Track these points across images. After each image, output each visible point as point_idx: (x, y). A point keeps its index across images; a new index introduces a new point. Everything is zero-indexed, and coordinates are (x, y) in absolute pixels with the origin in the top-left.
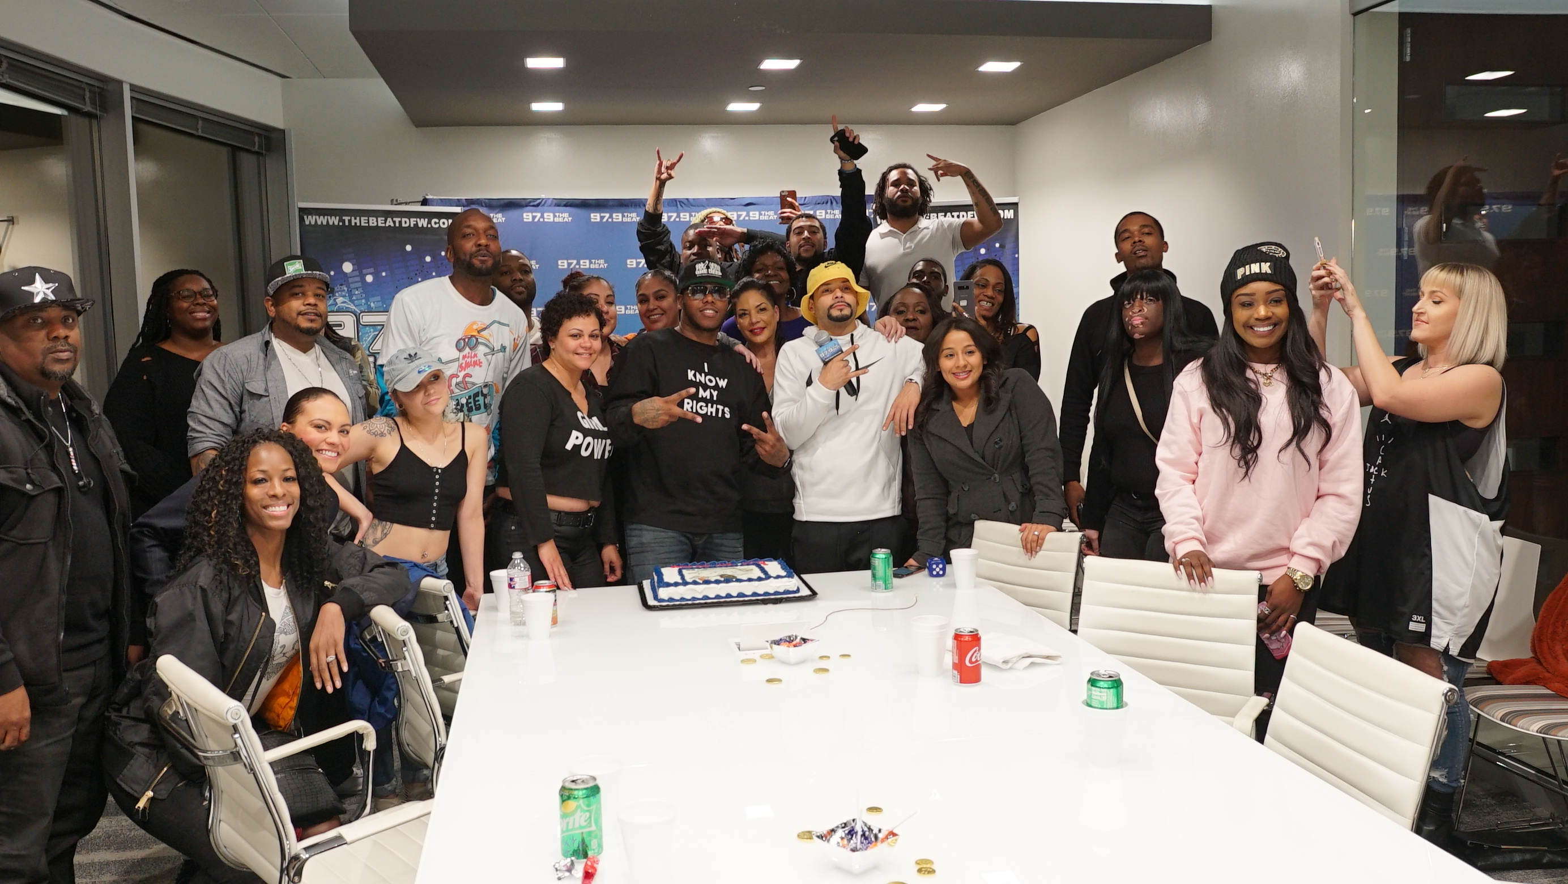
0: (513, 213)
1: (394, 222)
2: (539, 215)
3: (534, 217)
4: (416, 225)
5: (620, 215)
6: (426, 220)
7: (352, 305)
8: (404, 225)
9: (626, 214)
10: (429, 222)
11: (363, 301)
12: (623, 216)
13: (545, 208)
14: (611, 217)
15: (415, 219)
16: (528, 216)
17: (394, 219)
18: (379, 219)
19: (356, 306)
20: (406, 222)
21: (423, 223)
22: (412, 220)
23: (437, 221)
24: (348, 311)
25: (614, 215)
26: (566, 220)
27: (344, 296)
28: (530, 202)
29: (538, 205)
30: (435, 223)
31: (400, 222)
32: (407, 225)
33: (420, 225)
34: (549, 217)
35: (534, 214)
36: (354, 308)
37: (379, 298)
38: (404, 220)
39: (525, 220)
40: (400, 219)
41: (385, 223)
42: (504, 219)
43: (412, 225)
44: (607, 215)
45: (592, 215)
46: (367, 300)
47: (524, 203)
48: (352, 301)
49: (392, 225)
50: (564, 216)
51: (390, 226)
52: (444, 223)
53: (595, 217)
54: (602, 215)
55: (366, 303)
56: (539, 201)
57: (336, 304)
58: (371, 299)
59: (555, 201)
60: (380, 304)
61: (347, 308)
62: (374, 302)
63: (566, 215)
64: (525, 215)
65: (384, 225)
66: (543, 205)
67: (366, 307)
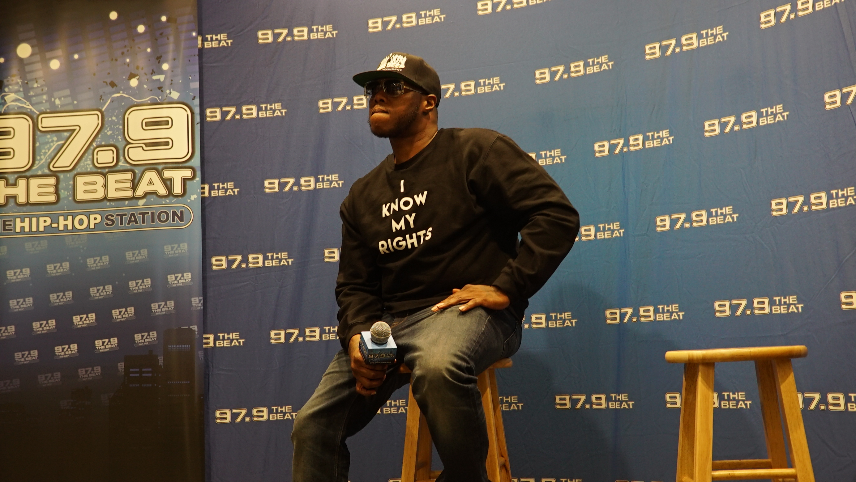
7: (28, 103)
11: (45, 97)
19: (32, 105)
24: (21, 112)
27: (16, 92)
36: (31, 107)
37: (67, 92)
46: (50, 96)
48: (28, 98)
55: (49, 101)
57: (5, 102)
58: (56, 94)
60: (69, 100)
61: (19, 107)
62: (60, 98)
67: (48, 105)
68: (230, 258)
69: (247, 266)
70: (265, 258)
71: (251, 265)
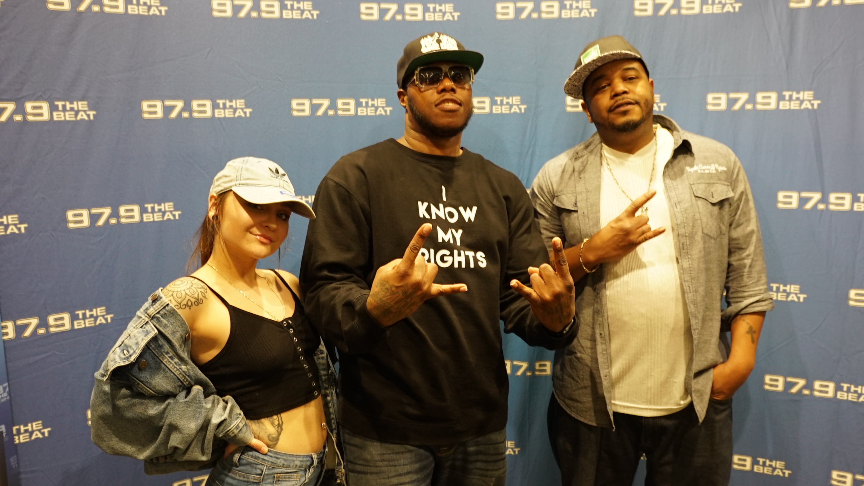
68: (20, 322)
69: (47, 331)
70: (74, 318)
71: (53, 330)
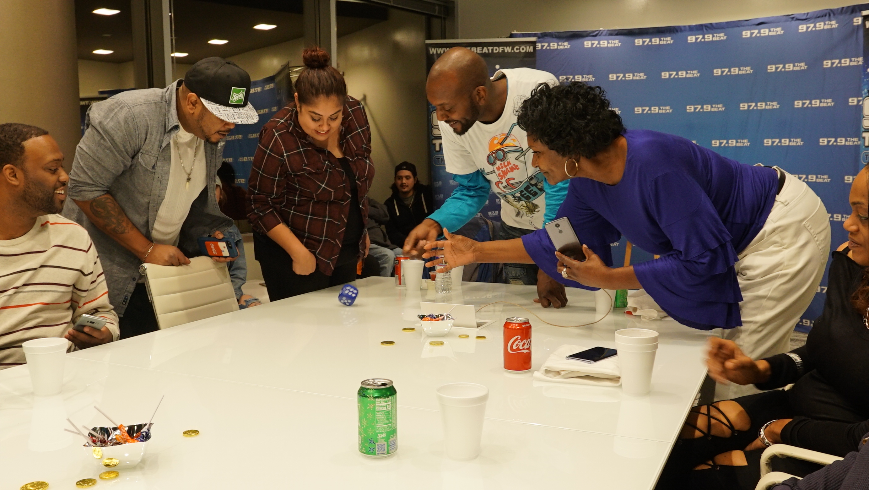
0: (576, 42)
1: (488, 50)
2: (596, 42)
3: (593, 44)
4: (503, 51)
5: (658, 39)
6: (511, 47)
8: (495, 51)
9: (662, 39)
10: (513, 49)
12: (660, 40)
13: (601, 37)
14: (651, 41)
15: (503, 47)
16: (588, 44)
17: (489, 48)
18: (478, 48)
20: (496, 50)
21: (508, 49)
22: (501, 48)
23: (518, 47)
25: (653, 40)
26: (617, 45)
28: (590, 33)
29: (596, 36)
30: (517, 49)
31: (492, 50)
32: (497, 51)
33: (506, 51)
34: (604, 43)
35: (593, 42)
38: (495, 48)
39: (586, 46)
40: (492, 48)
41: (482, 51)
42: (569, 46)
43: (500, 51)
44: (648, 40)
45: (636, 41)
47: (585, 34)
49: (487, 52)
50: (615, 43)
51: (485, 52)
52: (523, 49)
53: (639, 42)
54: (644, 40)
56: (597, 32)
59: (609, 32)
63: (617, 41)
64: (585, 43)
65: (481, 52)
66: (600, 35)
